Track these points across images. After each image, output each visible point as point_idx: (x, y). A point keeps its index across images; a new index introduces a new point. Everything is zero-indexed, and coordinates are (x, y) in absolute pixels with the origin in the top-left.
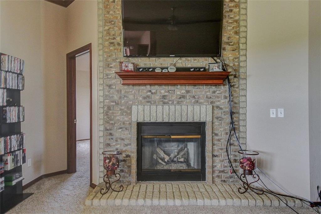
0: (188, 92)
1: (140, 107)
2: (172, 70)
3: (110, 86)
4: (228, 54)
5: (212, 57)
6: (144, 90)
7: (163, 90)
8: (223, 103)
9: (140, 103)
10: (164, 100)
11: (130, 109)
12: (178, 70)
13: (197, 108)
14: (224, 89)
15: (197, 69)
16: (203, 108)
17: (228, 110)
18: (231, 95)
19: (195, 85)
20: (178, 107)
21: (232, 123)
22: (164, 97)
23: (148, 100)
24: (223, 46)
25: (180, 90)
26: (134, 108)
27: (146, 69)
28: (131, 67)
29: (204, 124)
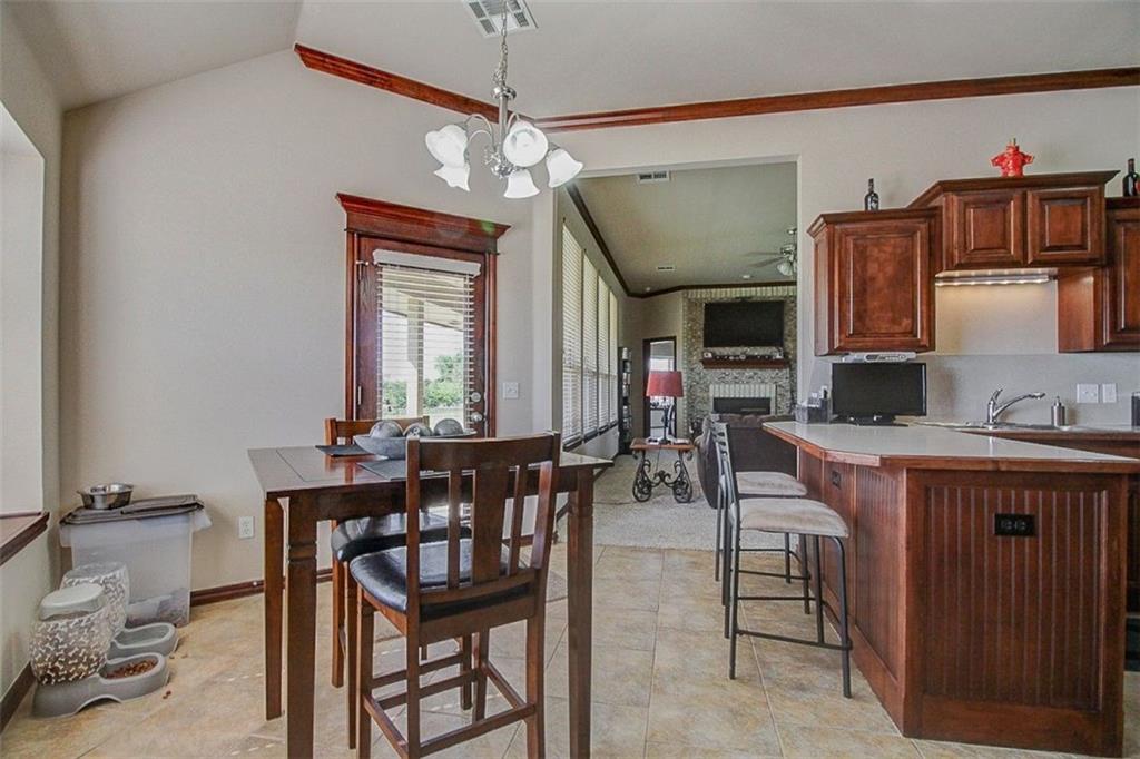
0: (755, 374)
1: (717, 386)
2: (743, 358)
3: (692, 370)
4: (789, 344)
5: (775, 346)
6: (719, 372)
7: (735, 373)
8: (785, 382)
9: (717, 383)
10: (736, 381)
11: (708, 387)
12: (748, 357)
13: (763, 386)
14: (786, 372)
15: (763, 357)
16: (768, 387)
17: (788, 388)
18: (792, 376)
19: (761, 369)
20: (747, 386)
21: (793, 398)
22: (736, 378)
23: (722, 380)
24: (785, 337)
25: (749, 373)
26: (711, 387)
27: (722, 357)
28: (710, 355)
29: (769, 399)
